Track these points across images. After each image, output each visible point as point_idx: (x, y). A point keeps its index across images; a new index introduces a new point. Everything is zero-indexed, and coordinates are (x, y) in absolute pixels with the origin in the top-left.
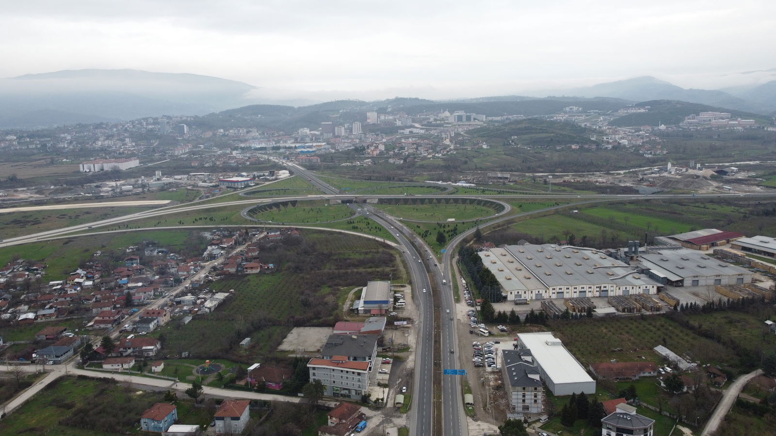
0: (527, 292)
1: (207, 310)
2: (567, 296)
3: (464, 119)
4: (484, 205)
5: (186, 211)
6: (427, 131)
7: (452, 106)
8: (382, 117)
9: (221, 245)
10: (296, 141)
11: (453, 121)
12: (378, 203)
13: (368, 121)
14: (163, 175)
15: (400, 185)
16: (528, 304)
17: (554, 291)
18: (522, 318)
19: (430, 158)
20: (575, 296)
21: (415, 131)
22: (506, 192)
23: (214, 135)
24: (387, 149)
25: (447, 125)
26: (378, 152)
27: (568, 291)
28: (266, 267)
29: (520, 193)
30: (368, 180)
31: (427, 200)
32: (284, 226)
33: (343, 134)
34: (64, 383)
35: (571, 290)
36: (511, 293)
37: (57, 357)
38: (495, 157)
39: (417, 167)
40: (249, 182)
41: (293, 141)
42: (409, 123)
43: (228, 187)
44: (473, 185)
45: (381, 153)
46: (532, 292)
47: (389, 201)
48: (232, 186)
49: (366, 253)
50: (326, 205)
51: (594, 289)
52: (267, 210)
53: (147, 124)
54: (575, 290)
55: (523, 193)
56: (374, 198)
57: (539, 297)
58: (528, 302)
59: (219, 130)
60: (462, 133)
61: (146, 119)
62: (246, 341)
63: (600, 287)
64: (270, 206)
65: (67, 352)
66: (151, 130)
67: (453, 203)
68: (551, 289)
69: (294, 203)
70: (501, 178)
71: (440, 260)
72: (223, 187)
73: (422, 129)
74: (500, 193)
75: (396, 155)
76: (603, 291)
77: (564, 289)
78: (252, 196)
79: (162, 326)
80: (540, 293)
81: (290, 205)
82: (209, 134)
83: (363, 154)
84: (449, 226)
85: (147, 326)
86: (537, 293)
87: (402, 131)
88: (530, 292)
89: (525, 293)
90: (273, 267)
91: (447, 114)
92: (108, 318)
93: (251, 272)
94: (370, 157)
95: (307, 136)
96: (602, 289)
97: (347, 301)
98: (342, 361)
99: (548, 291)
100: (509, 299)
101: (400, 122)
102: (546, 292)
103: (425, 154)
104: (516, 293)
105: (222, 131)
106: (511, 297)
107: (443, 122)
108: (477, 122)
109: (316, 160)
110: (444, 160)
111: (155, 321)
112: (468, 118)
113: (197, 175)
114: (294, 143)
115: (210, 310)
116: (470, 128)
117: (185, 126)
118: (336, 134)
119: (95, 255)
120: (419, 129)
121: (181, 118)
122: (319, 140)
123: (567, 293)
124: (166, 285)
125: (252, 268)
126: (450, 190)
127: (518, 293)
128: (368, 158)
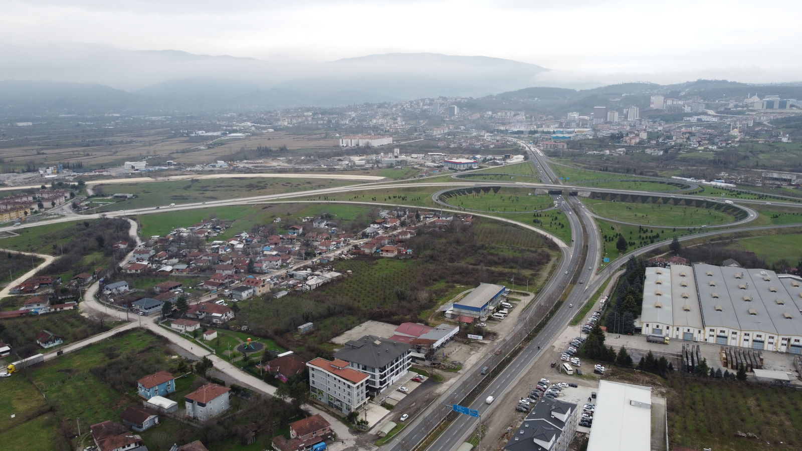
0: (671, 328)
1: (308, 287)
2: (731, 342)
3: (776, 105)
4: (725, 211)
5: (387, 189)
6: (721, 119)
7: (762, 91)
8: (669, 102)
9: (385, 225)
10: (561, 126)
11: (760, 107)
12: (589, 197)
13: (652, 106)
14: (401, 153)
15: (636, 179)
16: (667, 344)
17: (712, 333)
18: (636, 360)
19: (700, 150)
20: (746, 345)
21: (704, 118)
22: (770, 197)
23: (482, 117)
24: (650, 139)
25: (751, 113)
26: (638, 140)
27: (734, 336)
28: (404, 253)
29: (791, 200)
30: (604, 170)
31: (650, 199)
32: (461, 212)
33: (616, 119)
34: (132, 334)
35: (740, 336)
36: (647, 325)
37: (145, 309)
38: (793, 154)
39: (677, 160)
40: (473, 165)
41: (557, 125)
42: (701, 109)
43: (450, 169)
44: (732, 185)
45: (642, 142)
46: (678, 329)
47: (603, 196)
48: (454, 168)
49: (522, 251)
50: (530, 194)
51: (778, 340)
52: (465, 194)
53: (424, 105)
54: (747, 337)
55: (795, 201)
56: (586, 191)
57: (688, 338)
58: (666, 341)
59: (487, 113)
60: (765, 123)
61: (423, 100)
62: (305, 327)
63: (789, 340)
64: (470, 190)
65: (157, 306)
66: (425, 111)
67: (683, 205)
68: (707, 329)
69: (496, 189)
70: (776, 179)
71: (600, 270)
72: (446, 168)
73: (714, 116)
74: (760, 197)
75: (658, 145)
76: (792, 346)
77: (728, 333)
78: (463, 179)
79: (257, 297)
80: (691, 331)
81: (492, 191)
82: (476, 116)
83: (619, 142)
84: (652, 231)
85: (240, 294)
86: (686, 331)
87: (688, 119)
88: (675, 328)
89: (668, 328)
90: (411, 253)
91: (756, 99)
92: (218, 281)
93: (386, 256)
94: (626, 146)
95: (574, 121)
96: (792, 342)
97: (451, 301)
98: (339, 367)
99: (702, 332)
100: (643, 332)
101: (690, 108)
102: (700, 332)
103: (695, 146)
104: (655, 327)
105: (490, 113)
106: (646, 331)
107: (745, 109)
108: (795, 110)
109: (562, 146)
110: (716, 153)
111: (251, 291)
112: (783, 105)
113: (434, 155)
114: (558, 128)
115: (310, 288)
116: (780, 117)
117: (456, 107)
118: (608, 120)
119: (275, 221)
120: (711, 117)
121: (456, 99)
122: (585, 126)
123: (734, 339)
124: (299, 257)
125: (387, 251)
126: (694, 188)
127: (658, 326)
128: (623, 147)
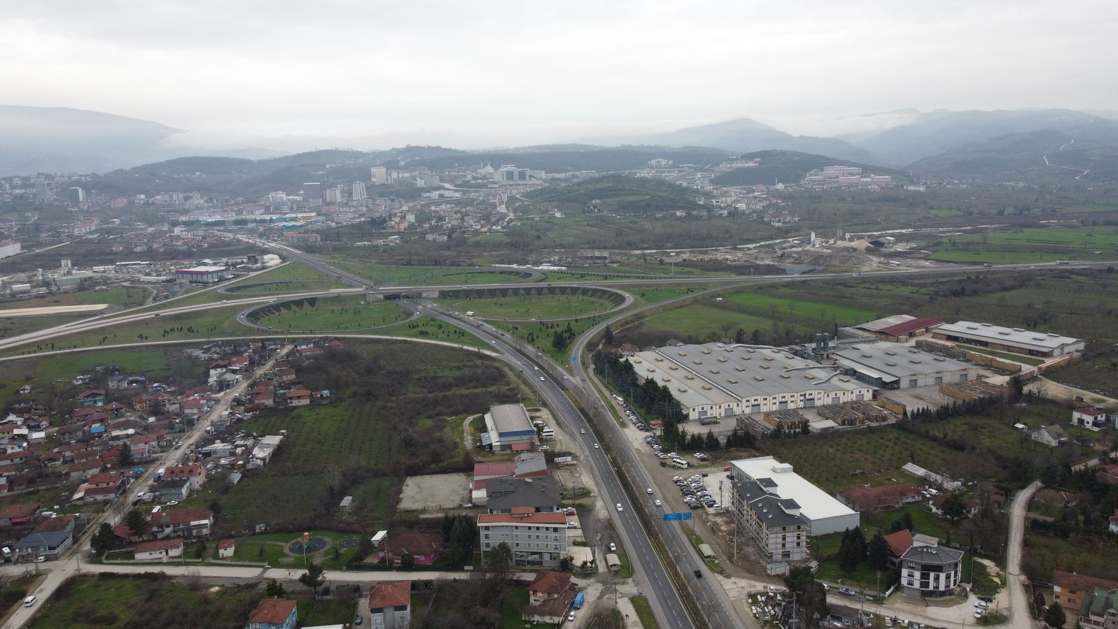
0: (714, 407)
1: (259, 462)
2: (764, 409)
3: (516, 176)
4: (593, 295)
5: (144, 320)
6: (464, 194)
7: (496, 158)
8: (395, 175)
9: (230, 367)
10: (267, 211)
11: (500, 179)
12: (439, 298)
13: (373, 180)
14: (73, 265)
15: (459, 271)
16: (719, 423)
17: (748, 404)
19: (485, 232)
20: (774, 408)
21: (447, 194)
22: (614, 276)
23: (131, 203)
24: (420, 221)
25: (493, 186)
26: (406, 224)
27: (765, 402)
28: (319, 396)
29: (634, 277)
30: (407, 265)
31: (510, 291)
32: (316, 336)
33: (339, 199)
34: (81, 587)
35: (770, 400)
36: (694, 410)
37: (51, 548)
38: (577, 230)
39: (470, 246)
40: (225, 273)
41: (262, 211)
42: (436, 182)
43: (191, 282)
44: (563, 268)
45: (411, 226)
46: (720, 407)
47: (456, 294)
48: (199, 280)
50: (363, 303)
51: (798, 397)
52: (274, 313)
53: (12, 187)
54: (774, 401)
55: (638, 278)
56: (433, 290)
57: (730, 414)
58: (718, 420)
59: (138, 196)
60: (518, 196)
61: (9, 180)
62: (347, 501)
63: (805, 395)
64: (276, 307)
65: (64, 541)
66: (21, 197)
67: (547, 294)
68: (744, 401)
69: (312, 301)
70: (599, 258)
71: (570, 371)
72: (185, 280)
73: (456, 191)
74: (606, 278)
75: (433, 229)
76: (808, 400)
77: (760, 401)
78: (236, 293)
79: (197, 491)
80: (731, 407)
81: (306, 305)
82: (122, 202)
83: (384, 229)
84: (558, 325)
85: (177, 491)
86: (727, 407)
87: (427, 195)
88: (718, 406)
89: (712, 408)
90: (329, 395)
91: (489, 169)
92: (105, 485)
93: (298, 404)
94: (397, 233)
95: (284, 203)
96: (807, 397)
98: (528, 514)
99: (740, 404)
100: (691, 418)
101: (423, 182)
102: (738, 405)
103: (477, 227)
104: (700, 410)
105: (143, 196)
106: (693, 415)
107: (486, 181)
108: (534, 181)
109: (315, 239)
110: (507, 234)
111: (188, 484)
112: (522, 176)
113: (128, 265)
114: (265, 214)
115: (264, 464)
116: (529, 190)
117: (80, 190)
118: (328, 200)
119: (22, 392)
120: (452, 193)
121: (70, 177)
122: (303, 210)
123: (765, 405)
124: (170, 431)
125: (299, 397)
126: (536, 276)
127: (703, 408)
128: (393, 234)
